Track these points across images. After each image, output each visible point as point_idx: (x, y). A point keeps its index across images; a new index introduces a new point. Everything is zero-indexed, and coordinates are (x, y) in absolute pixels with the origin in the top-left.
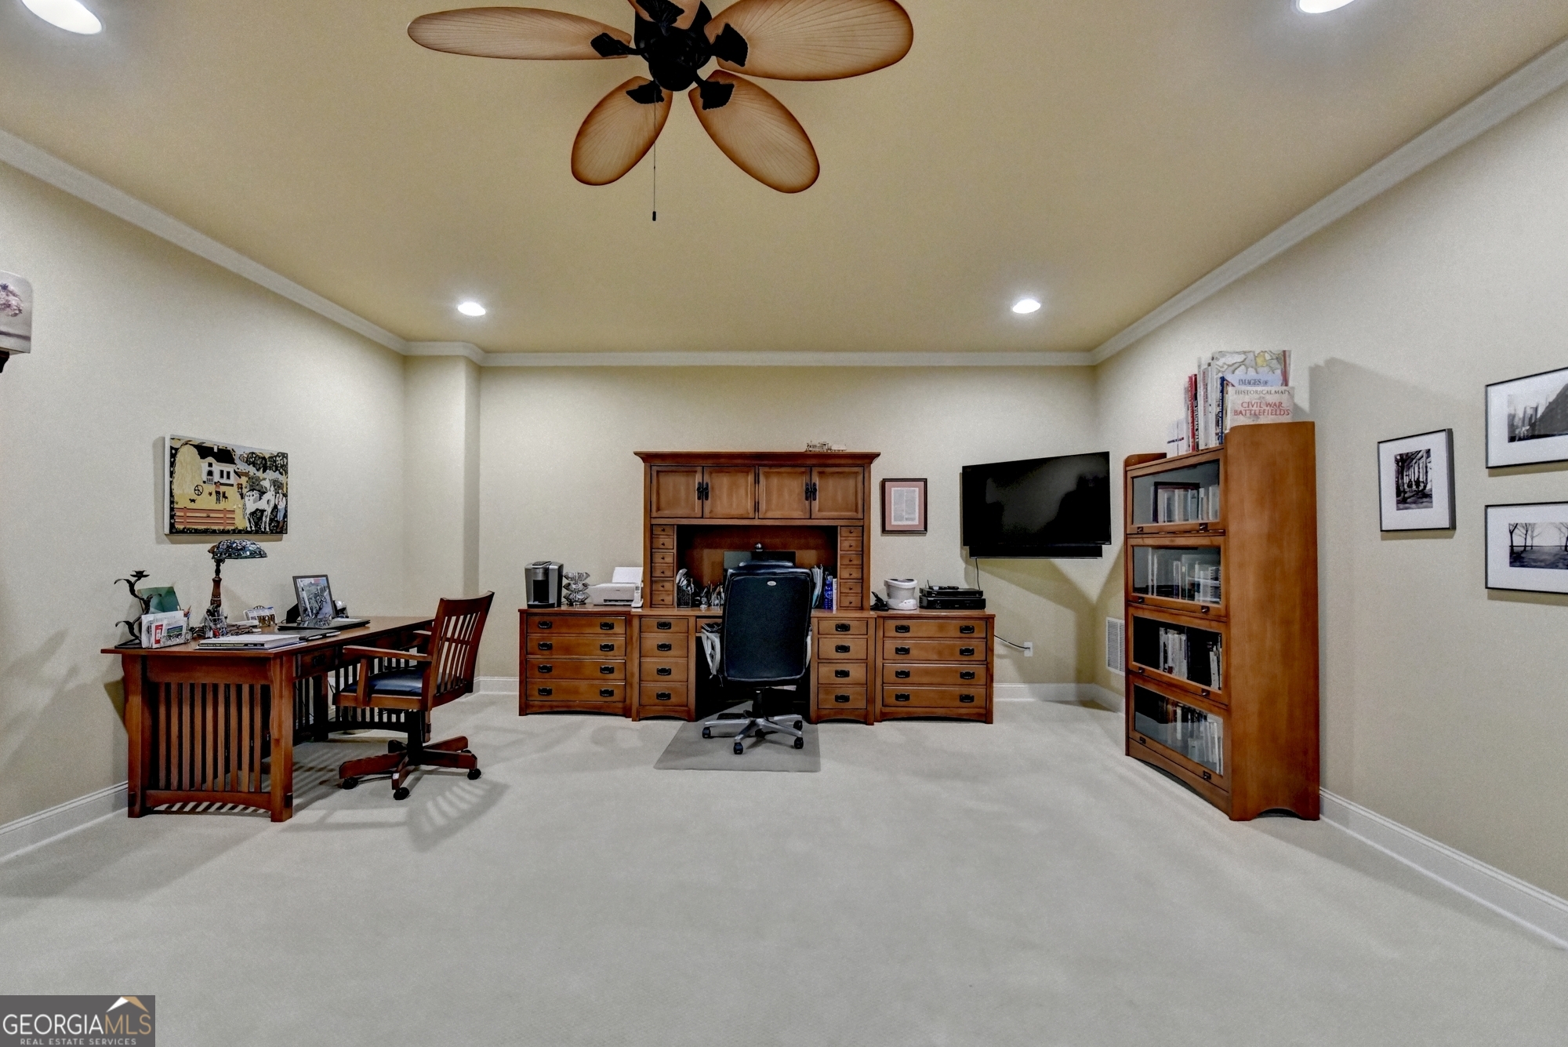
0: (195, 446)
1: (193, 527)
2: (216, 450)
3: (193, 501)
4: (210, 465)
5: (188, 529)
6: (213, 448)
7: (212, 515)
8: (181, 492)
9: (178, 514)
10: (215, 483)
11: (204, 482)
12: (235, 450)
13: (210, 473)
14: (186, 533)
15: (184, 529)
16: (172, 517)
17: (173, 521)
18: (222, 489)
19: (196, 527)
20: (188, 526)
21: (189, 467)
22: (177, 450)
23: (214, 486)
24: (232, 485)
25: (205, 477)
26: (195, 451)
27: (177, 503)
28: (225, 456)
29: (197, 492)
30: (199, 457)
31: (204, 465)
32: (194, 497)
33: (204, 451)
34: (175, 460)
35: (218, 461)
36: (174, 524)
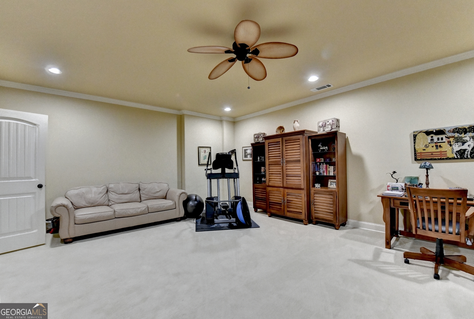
0: (424, 132)
1: (425, 158)
2: (434, 131)
3: (425, 150)
4: (432, 137)
5: (423, 159)
6: (433, 131)
7: (434, 154)
8: (419, 148)
9: (417, 154)
10: (435, 143)
11: (429, 143)
12: (445, 129)
13: (432, 140)
14: (422, 160)
15: (420, 159)
16: (415, 155)
17: (416, 157)
18: (439, 144)
19: (426, 158)
20: (422, 158)
21: (422, 140)
22: (416, 135)
23: (435, 144)
24: (445, 142)
25: (429, 141)
26: (425, 134)
27: (417, 151)
28: (440, 132)
29: (426, 147)
30: (426, 135)
31: (429, 138)
32: (425, 148)
33: (428, 133)
34: (416, 138)
35: (436, 135)
36: (416, 158)
